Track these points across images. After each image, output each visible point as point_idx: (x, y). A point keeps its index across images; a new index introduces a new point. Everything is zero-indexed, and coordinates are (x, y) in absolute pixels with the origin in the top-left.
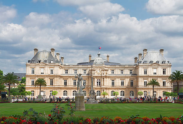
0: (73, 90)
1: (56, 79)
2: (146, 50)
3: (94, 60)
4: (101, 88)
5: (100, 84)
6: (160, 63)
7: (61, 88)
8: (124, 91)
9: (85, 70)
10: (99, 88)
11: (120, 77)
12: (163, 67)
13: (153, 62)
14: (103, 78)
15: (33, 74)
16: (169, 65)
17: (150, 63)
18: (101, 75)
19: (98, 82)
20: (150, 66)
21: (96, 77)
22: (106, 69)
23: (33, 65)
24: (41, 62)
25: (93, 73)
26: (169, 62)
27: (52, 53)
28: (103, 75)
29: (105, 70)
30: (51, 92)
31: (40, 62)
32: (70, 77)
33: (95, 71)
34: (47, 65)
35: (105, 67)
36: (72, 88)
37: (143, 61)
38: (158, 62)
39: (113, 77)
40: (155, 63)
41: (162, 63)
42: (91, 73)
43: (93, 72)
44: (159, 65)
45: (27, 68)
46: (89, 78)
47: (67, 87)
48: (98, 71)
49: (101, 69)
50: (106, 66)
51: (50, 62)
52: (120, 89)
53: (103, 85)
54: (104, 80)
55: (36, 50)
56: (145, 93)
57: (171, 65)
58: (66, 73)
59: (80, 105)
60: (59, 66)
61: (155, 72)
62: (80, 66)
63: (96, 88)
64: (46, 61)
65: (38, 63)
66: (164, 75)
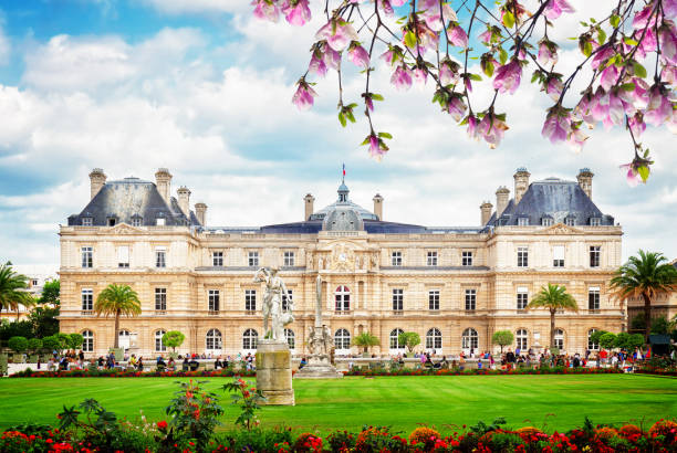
1: (176, 284)
2: (525, 175)
3: (324, 215)
4: (353, 320)
6: (579, 224)
7: (197, 320)
8: (440, 328)
9: (288, 254)
10: (345, 320)
11: (423, 276)
12: (590, 238)
13: (550, 219)
15: (87, 270)
16: (611, 231)
17: (541, 223)
18: (353, 269)
20: (540, 234)
21: (332, 276)
22: (370, 246)
24: (118, 223)
25: (321, 263)
26: (612, 220)
27: (161, 188)
28: (361, 271)
29: (368, 252)
30: (158, 338)
31: (113, 222)
33: (330, 256)
34: (139, 233)
35: (368, 241)
36: (240, 321)
37: (512, 218)
38: (569, 221)
39: (397, 276)
40: (558, 226)
41: (588, 223)
42: (315, 262)
43: (321, 260)
44: (575, 233)
45: (66, 244)
46: (304, 283)
47: (221, 315)
48: (342, 257)
49: (351, 249)
50: (372, 236)
51: (154, 224)
53: (361, 306)
54: (361, 291)
55: (97, 175)
56: (522, 336)
58: (218, 263)
59: (273, 384)
60: (189, 235)
61: (559, 258)
62: (269, 237)
63: (332, 320)
64: (136, 219)
65: (108, 228)
66: (595, 269)
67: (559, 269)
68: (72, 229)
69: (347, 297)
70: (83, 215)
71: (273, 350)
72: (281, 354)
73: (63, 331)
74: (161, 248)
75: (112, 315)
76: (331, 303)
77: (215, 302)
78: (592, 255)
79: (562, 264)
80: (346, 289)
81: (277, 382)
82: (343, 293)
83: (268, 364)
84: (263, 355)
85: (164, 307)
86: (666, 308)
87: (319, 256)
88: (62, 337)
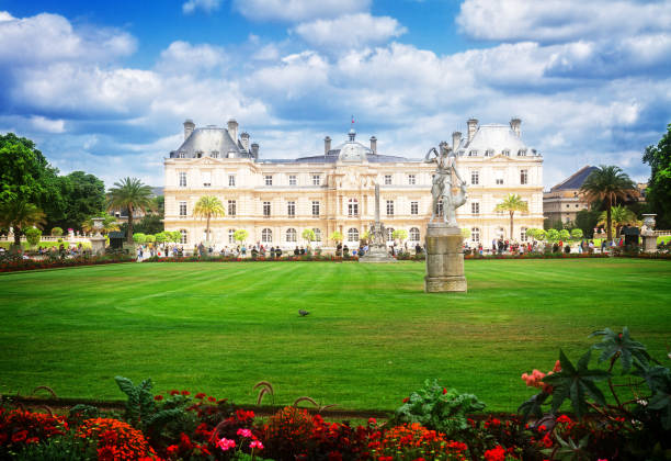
0: (287, 228)
1: (242, 198)
2: (475, 122)
3: (339, 151)
4: (360, 222)
5: (356, 211)
6: (513, 155)
7: (255, 222)
8: (419, 227)
9: (316, 177)
10: (355, 222)
11: (407, 192)
12: (521, 165)
13: (492, 152)
14: (365, 196)
15: (183, 188)
16: (535, 159)
17: (486, 154)
18: (360, 187)
19: (350, 207)
20: (487, 161)
21: (346, 192)
22: (370, 171)
23: (181, 163)
24: (203, 156)
25: (338, 183)
26: (534, 152)
27: (231, 133)
28: (363, 188)
29: (370, 175)
30: (232, 234)
31: (199, 156)
32: (279, 193)
33: (344, 178)
34: (217, 163)
35: (370, 168)
36: (284, 223)
37: (467, 151)
38: (506, 153)
39: (389, 192)
40: (499, 156)
41: (519, 154)
42: (334, 183)
43: (338, 181)
44: (510, 160)
45: (169, 171)
46: (327, 196)
47: (271, 219)
48: (352, 179)
49: (358, 174)
50: (372, 165)
51: (227, 157)
52: (407, 222)
53: (366, 213)
54: (366, 202)
55: (189, 124)
56: (475, 232)
57: (540, 159)
58: (269, 182)
59: (446, 270)
60: (250, 164)
61: (499, 178)
62: (302, 166)
63: (346, 222)
64: (215, 154)
65: (196, 159)
66: (524, 186)
67: (500, 186)
68: (172, 160)
69: (356, 206)
70: (179, 151)
71: (445, 234)
72: (454, 238)
73: (167, 230)
74: (231, 173)
75: (204, 219)
76: (346, 209)
77: (267, 210)
78: (522, 177)
79: (502, 182)
80: (355, 201)
81: (450, 268)
82: (353, 203)
83: (441, 249)
84: (436, 239)
85: (234, 213)
86: (560, 213)
87: (337, 178)
88: (168, 234)
